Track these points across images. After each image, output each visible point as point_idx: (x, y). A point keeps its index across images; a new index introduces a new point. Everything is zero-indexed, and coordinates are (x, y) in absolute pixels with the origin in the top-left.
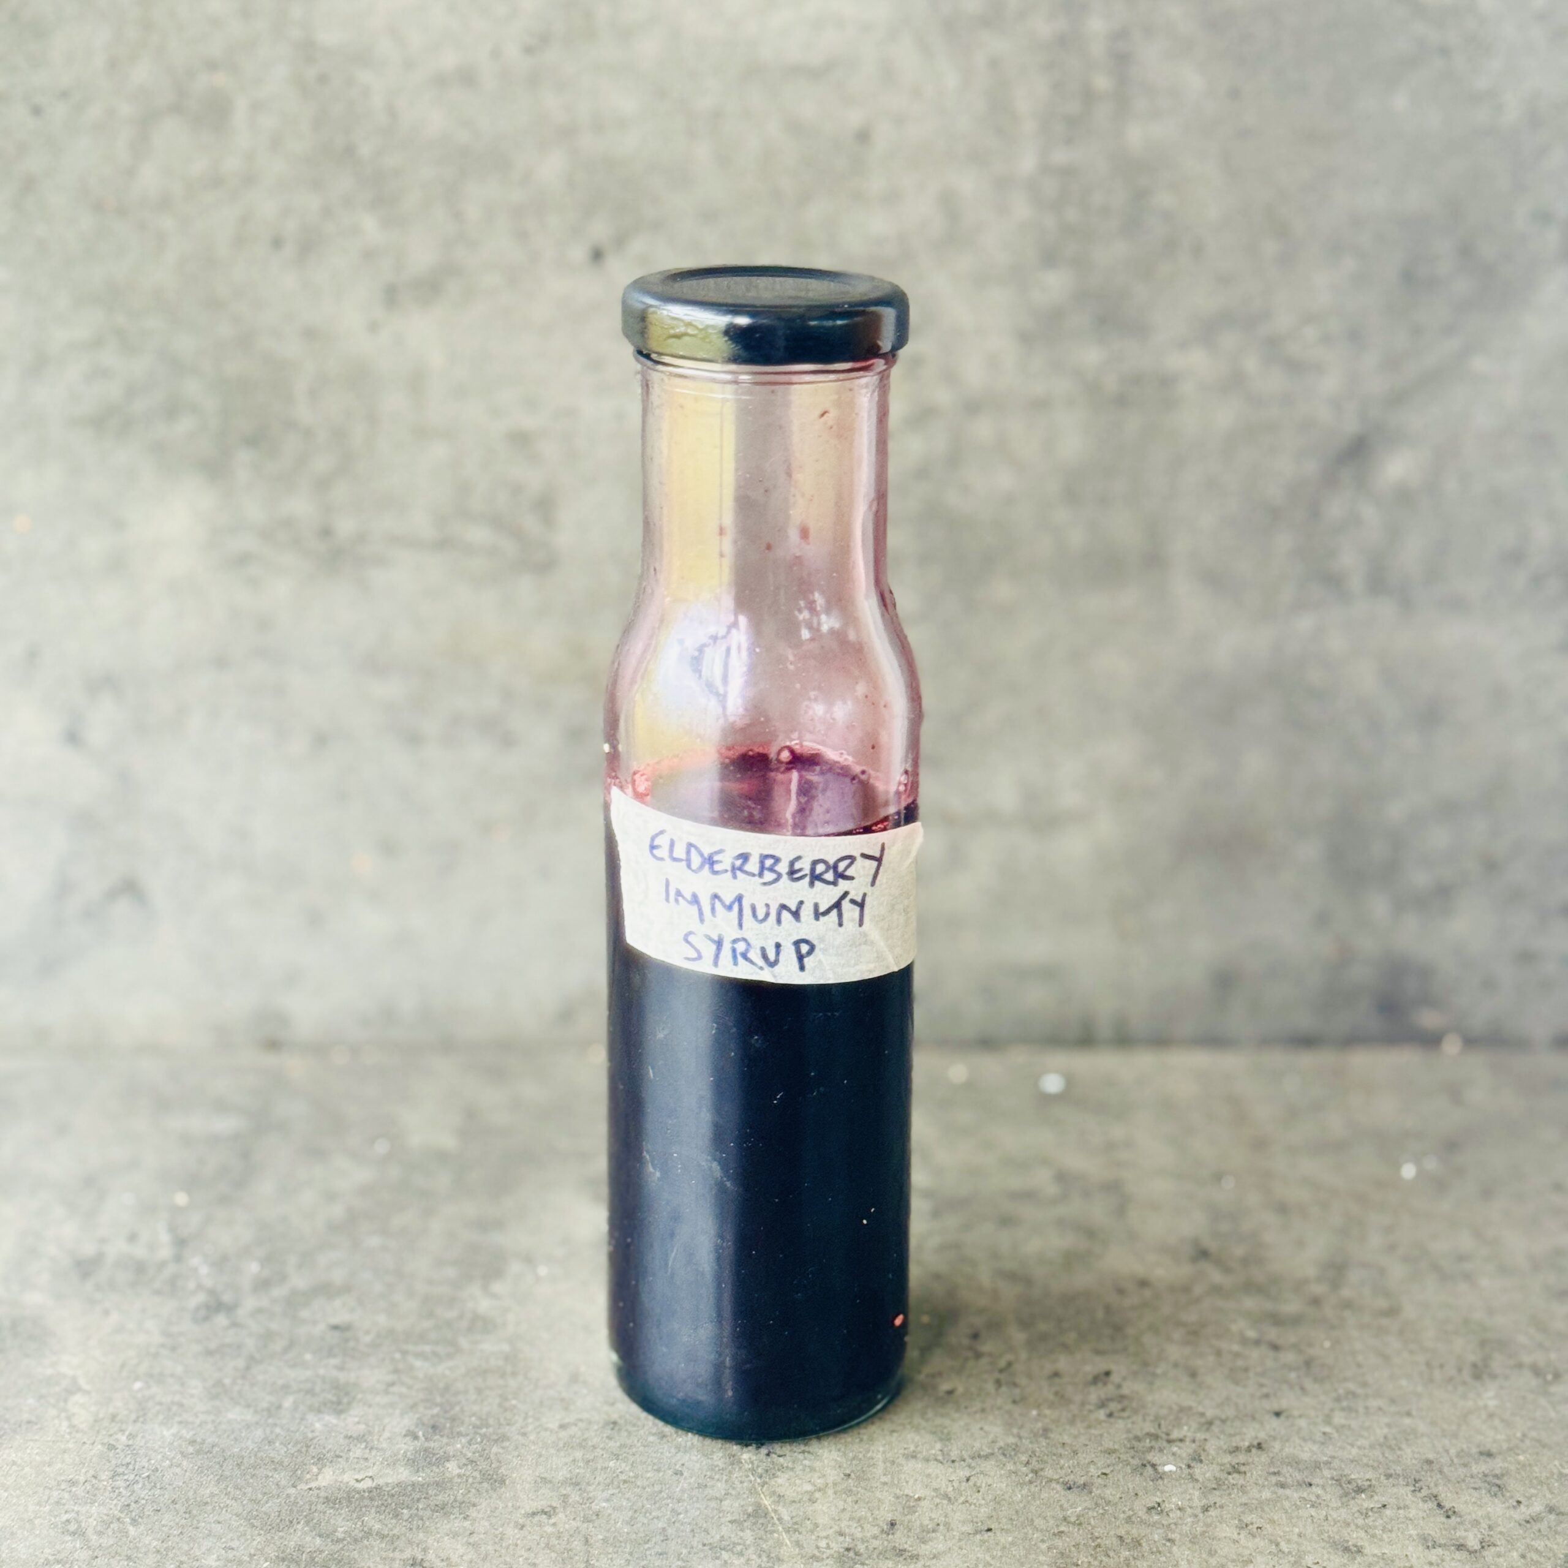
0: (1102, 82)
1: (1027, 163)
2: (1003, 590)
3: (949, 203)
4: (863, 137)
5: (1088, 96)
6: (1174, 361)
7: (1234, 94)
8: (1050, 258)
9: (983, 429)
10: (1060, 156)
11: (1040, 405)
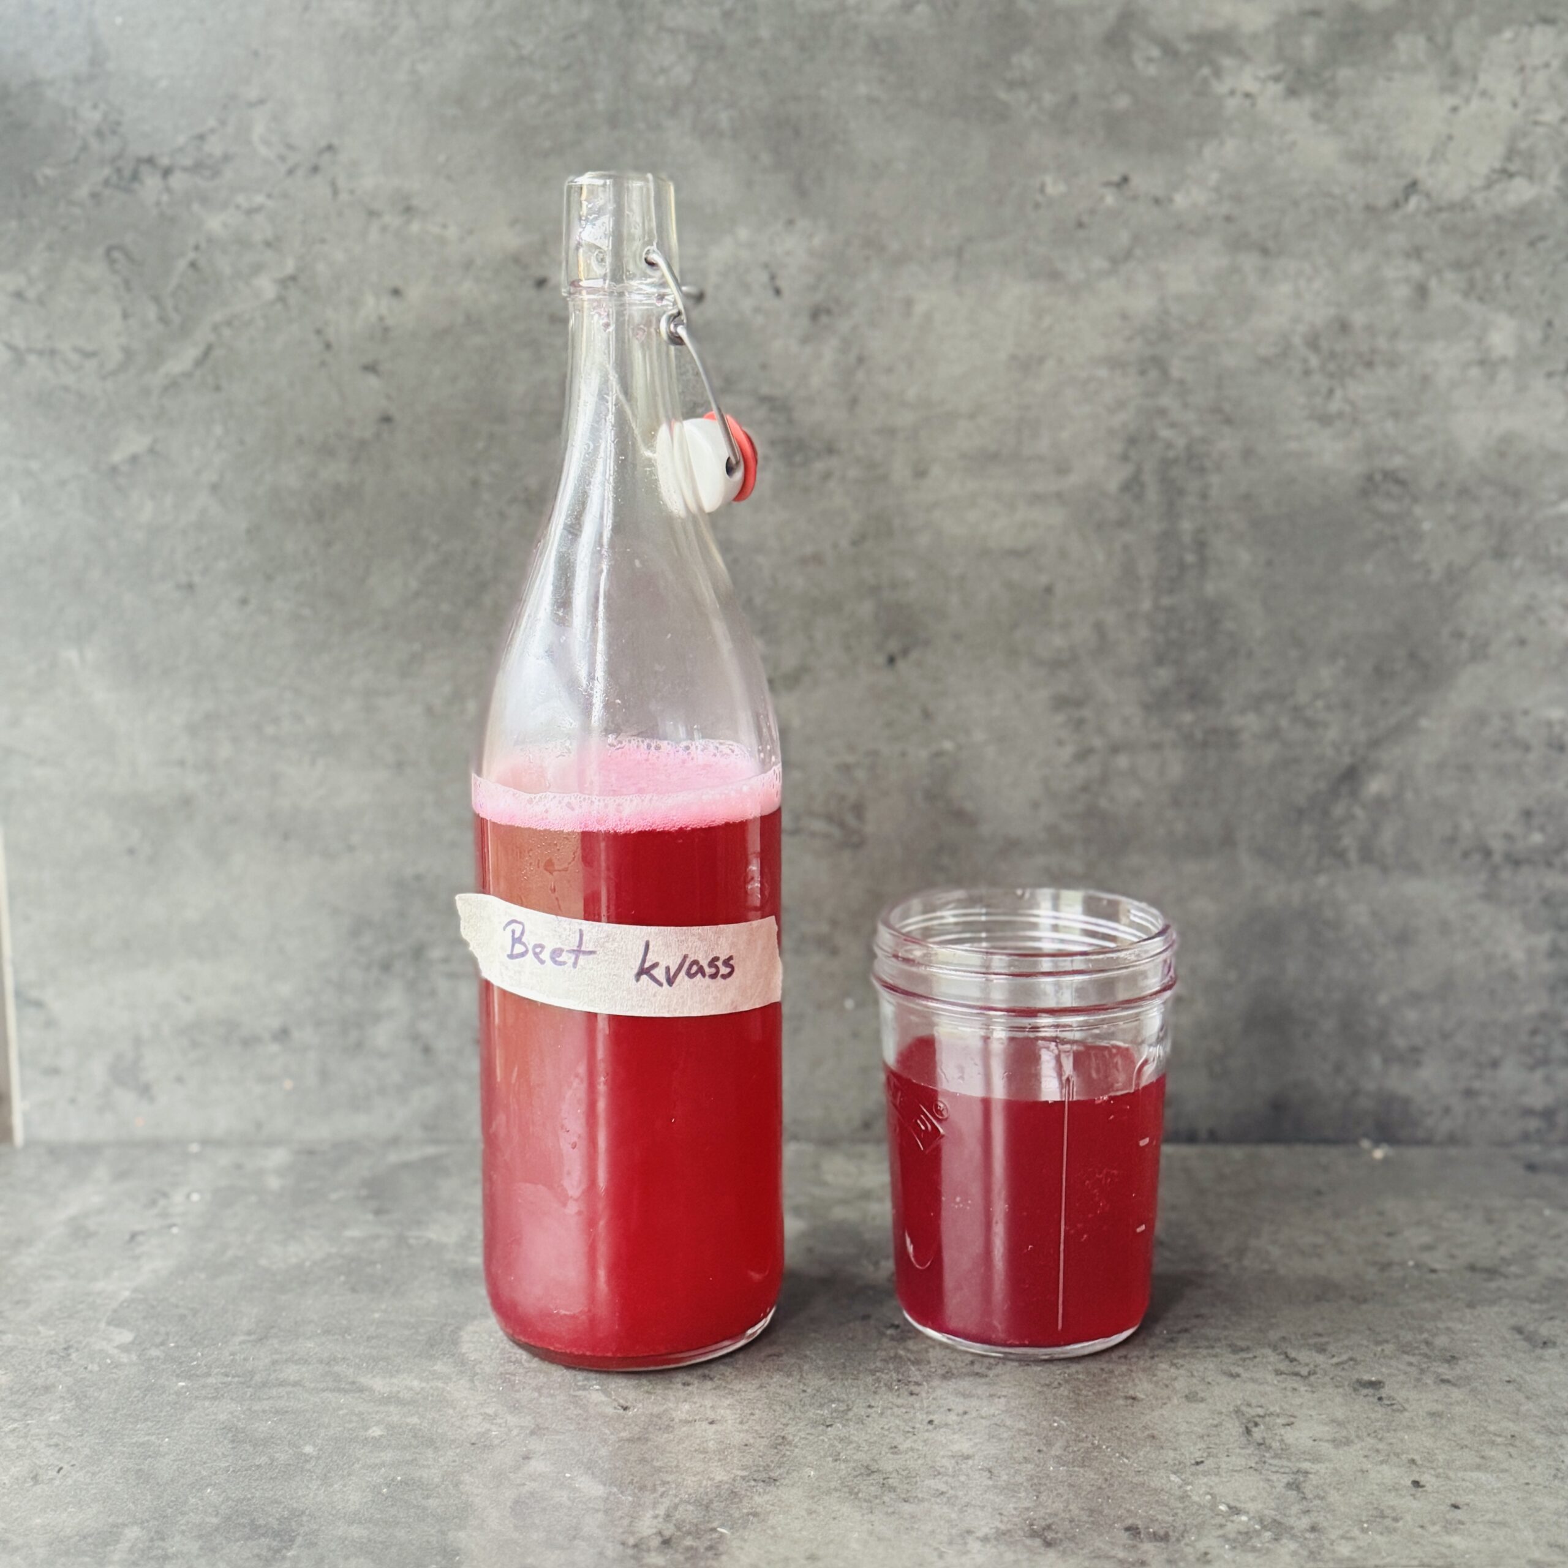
0: (1190, 558)
1: (1146, 605)
2: (1134, 860)
3: (1099, 628)
4: (1049, 590)
5: (1182, 567)
6: (1238, 721)
7: (1269, 563)
8: (1160, 660)
9: (1122, 761)
10: (1166, 601)
11: (1157, 747)
